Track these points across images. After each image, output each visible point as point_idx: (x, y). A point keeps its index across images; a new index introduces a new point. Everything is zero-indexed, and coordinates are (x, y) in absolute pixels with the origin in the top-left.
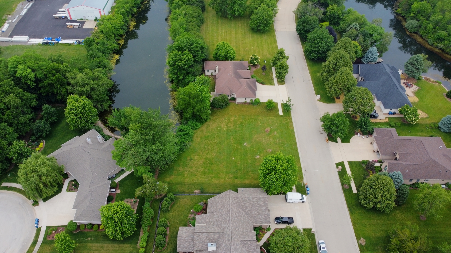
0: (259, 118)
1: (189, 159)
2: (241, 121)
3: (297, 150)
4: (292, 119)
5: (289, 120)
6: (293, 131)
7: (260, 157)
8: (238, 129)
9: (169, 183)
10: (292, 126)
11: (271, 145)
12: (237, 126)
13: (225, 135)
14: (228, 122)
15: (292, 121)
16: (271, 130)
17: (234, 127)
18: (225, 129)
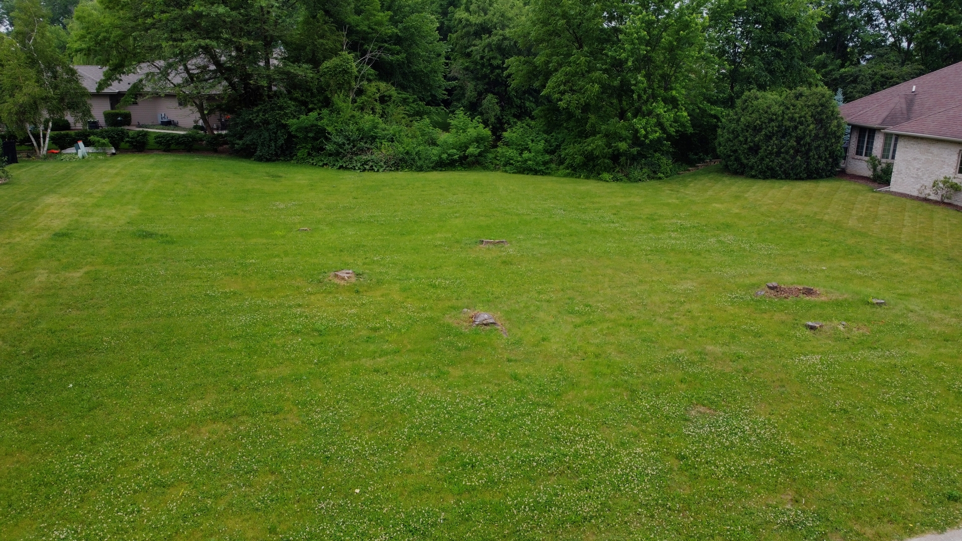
0: (903, 259)
2: (744, 223)
11: (589, 324)
14: (665, 204)
16: (840, 304)
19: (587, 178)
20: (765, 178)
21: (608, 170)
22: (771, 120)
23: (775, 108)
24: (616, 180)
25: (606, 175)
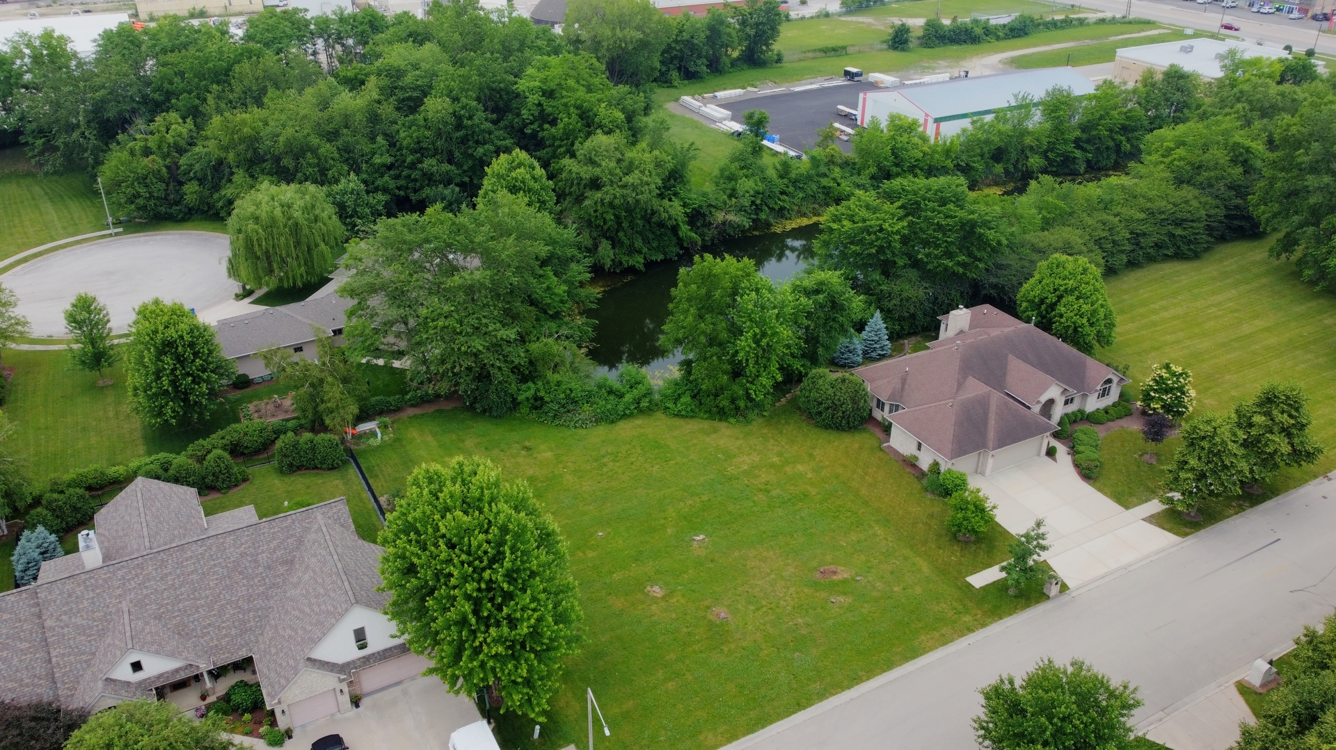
0: (878, 530)
1: (527, 444)
2: (813, 491)
3: (800, 706)
4: (983, 625)
5: (967, 618)
6: (913, 653)
7: (663, 598)
8: (761, 497)
9: (397, 440)
10: (944, 641)
11: (758, 609)
12: (774, 493)
13: (702, 479)
14: (772, 466)
15: (970, 630)
16: (845, 581)
17: (763, 487)
18: (731, 470)
19: (720, 420)
20: (826, 428)
21: (734, 416)
22: (827, 399)
23: (830, 391)
24: (738, 421)
25: (732, 420)
